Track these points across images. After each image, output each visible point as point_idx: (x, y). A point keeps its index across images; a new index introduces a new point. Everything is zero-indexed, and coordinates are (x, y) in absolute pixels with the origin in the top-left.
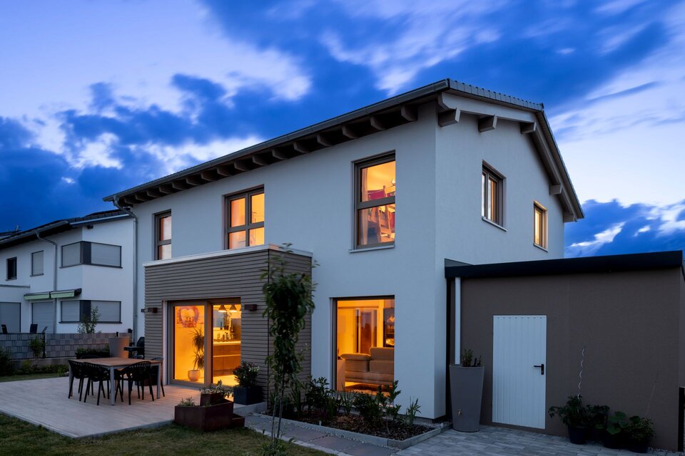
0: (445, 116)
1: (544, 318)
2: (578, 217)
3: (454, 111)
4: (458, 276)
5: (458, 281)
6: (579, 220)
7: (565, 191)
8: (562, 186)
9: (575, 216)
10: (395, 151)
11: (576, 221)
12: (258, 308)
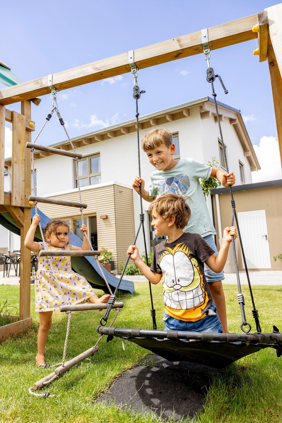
0: (204, 114)
1: (264, 211)
2: (258, 169)
3: (209, 112)
4: (217, 194)
5: (217, 196)
6: (258, 170)
7: (251, 154)
8: (250, 152)
9: (256, 168)
10: (178, 132)
11: (257, 171)
12: (109, 217)
